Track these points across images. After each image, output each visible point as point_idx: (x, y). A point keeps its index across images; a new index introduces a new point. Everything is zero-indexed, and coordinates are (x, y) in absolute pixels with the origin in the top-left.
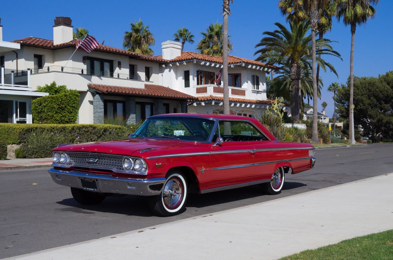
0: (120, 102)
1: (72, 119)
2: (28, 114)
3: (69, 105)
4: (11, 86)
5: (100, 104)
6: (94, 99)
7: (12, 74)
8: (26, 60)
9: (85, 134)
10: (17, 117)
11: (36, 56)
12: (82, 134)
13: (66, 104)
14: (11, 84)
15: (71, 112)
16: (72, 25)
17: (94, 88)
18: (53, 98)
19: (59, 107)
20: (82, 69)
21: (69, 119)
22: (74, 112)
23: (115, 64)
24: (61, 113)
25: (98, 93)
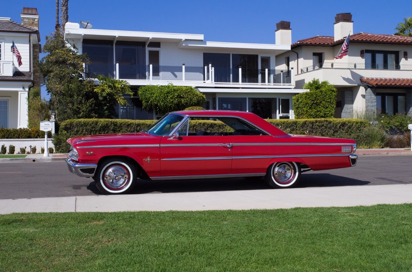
0: (401, 94)
1: (328, 114)
2: (291, 110)
3: (324, 100)
4: (280, 85)
5: (372, 98)
6: (366, 93)
7: (282, 73)
8: (305, 59)
9: (319, 128)
10: (279, 113)
11: (314, 54)
12: (315, 128)
13: (321, 99)
14: (280, 83)
15: (327, 107)
16: (352, 20)
17: (365, 82)
18: (307, 94)
19: (313, 103)
20: (355, 64)
21: (325, 114)
22: (330, 107)
23: (401, 54)
24: (316, 108)
25: (369, 87)
